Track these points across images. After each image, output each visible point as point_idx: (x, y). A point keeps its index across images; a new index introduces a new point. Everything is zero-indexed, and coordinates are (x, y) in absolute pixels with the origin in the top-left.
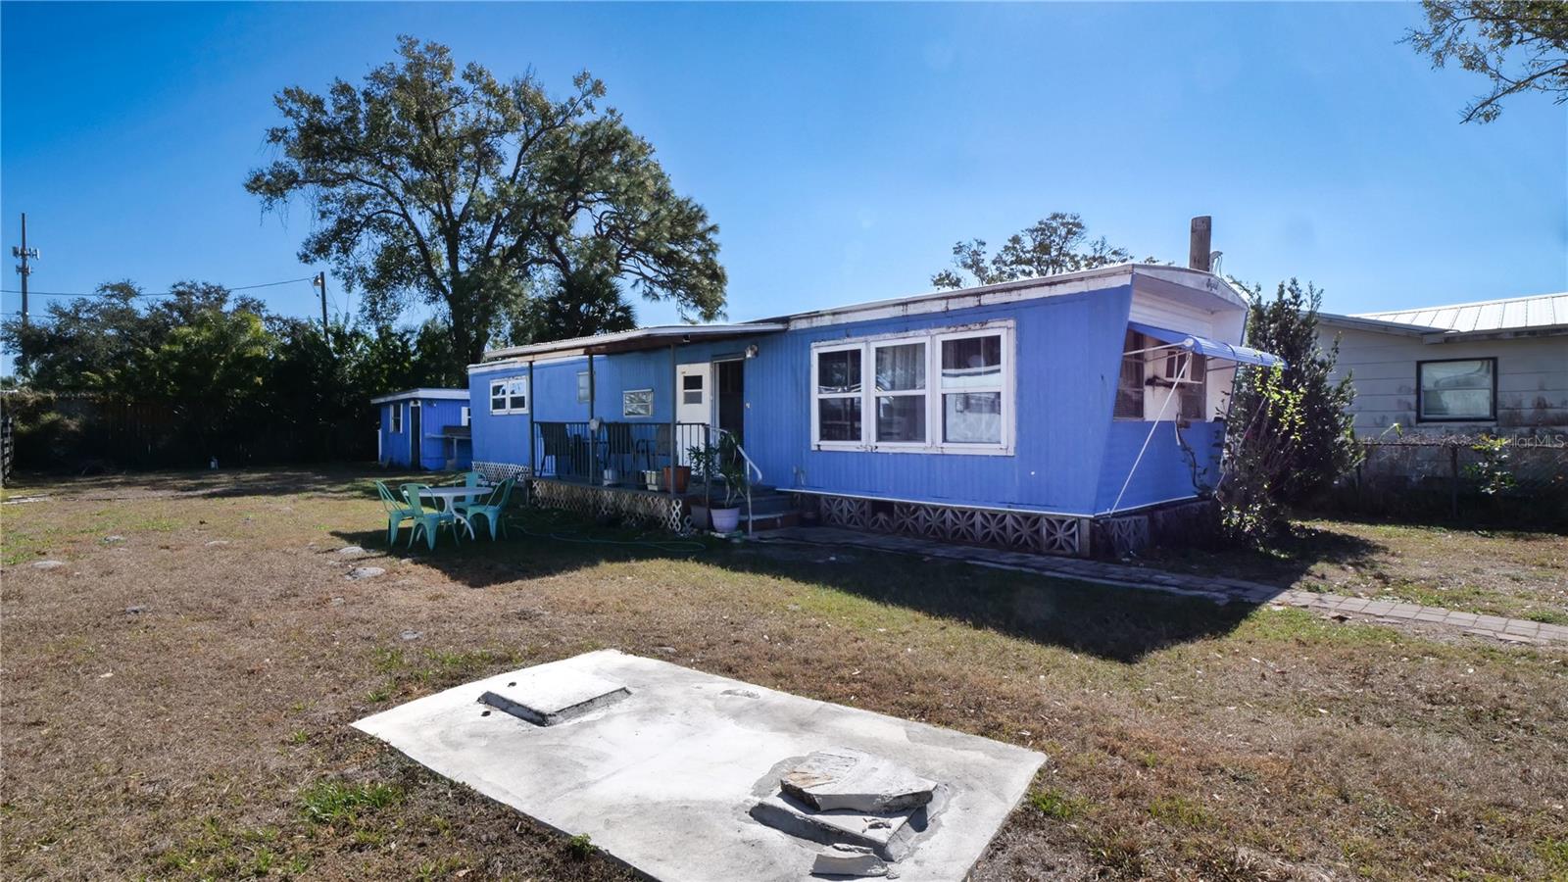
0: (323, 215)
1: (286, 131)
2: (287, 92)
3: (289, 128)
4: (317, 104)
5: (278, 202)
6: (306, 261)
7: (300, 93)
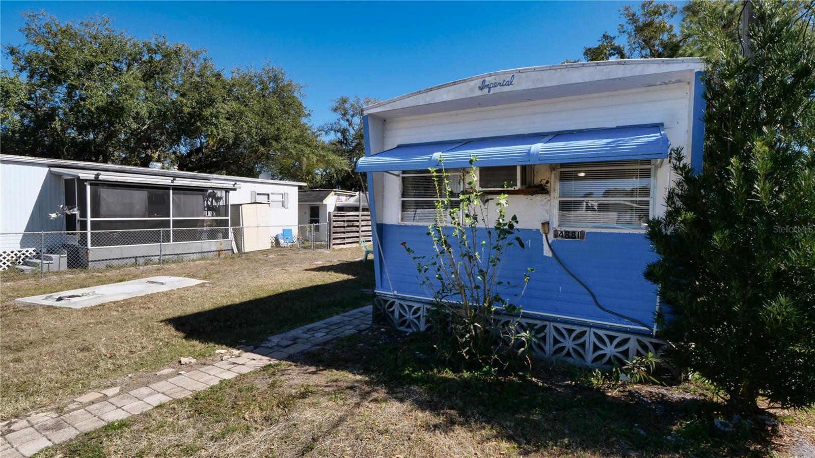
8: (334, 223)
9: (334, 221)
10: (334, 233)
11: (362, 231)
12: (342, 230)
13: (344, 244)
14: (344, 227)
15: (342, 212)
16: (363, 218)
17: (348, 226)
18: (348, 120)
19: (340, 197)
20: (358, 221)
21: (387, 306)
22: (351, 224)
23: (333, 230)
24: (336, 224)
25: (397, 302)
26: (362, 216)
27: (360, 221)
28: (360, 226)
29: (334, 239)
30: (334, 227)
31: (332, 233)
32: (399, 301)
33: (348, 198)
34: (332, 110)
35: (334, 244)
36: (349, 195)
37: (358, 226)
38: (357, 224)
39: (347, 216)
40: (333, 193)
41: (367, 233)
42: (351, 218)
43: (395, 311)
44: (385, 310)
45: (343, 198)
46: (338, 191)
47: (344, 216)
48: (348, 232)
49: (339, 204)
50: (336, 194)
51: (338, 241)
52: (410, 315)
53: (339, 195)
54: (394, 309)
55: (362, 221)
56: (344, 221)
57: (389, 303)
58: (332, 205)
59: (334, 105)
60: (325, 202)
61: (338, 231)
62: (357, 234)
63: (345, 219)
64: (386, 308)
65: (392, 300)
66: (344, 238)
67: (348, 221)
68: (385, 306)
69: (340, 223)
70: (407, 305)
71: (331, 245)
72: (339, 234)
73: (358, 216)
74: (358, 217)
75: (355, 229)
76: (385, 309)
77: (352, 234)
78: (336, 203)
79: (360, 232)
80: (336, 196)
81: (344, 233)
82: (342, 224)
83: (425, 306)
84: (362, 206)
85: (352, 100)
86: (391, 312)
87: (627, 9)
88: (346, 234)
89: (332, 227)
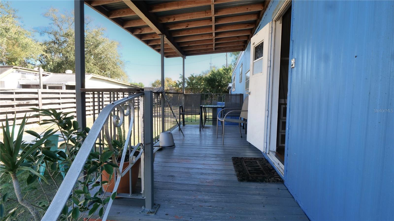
17: (19, 105)
19: (27, 75)
27: (40, 99)
38: (36, 102)
42: (25, 96)
50: (19, 72)
53: (24, 73)
55: (43, 98)
73: (36, 93)
74: (36, 95)
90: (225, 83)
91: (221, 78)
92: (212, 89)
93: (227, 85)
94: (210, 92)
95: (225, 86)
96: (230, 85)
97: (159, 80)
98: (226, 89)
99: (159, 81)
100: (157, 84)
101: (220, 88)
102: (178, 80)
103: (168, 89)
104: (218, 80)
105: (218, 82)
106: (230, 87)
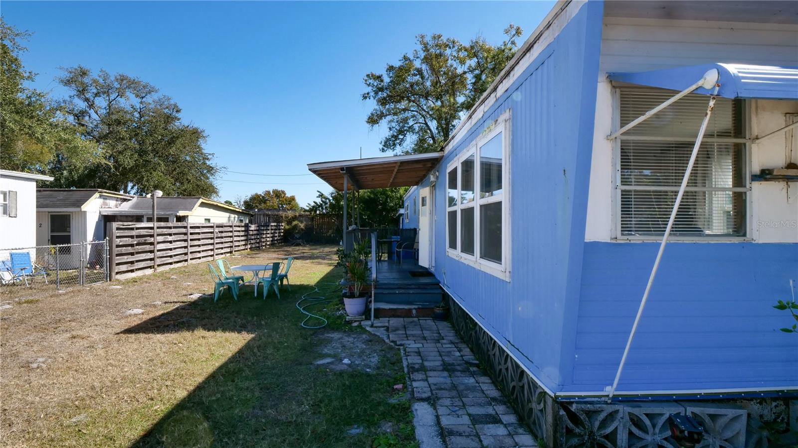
0: (390, 129)
1: (368, 94)
2: (368, 76)
3: (370, 92)
4: (379, 78)
5: (376, 126)
6: (383, 151)
7: (372, 75)
8: (118, 240)
9: (118, 237)
10: (117, 255)
11: (159, 251)
12: (130, 250)
13: (132, 271)
14: (132, 245)
15: (130, 223)
16: (160, 231)
17: (138, 244)
18: (87, 100)
19: (108, 201)
20: (152, 236)
21: (597, 424)
22: (142, 240)
23: (116, 250)
24: (121, 241)
25: (624, 410)
26: (158, 228)
27: (155, 235)
28: (156, 243)
29: (118, 264)
30: (118, 246)
31: (114, 254)
32: (628, 409)
33: (119, 202)
34: (62, 81)
35: (117, 273)
36: (121, 199)
37: (152, 244)
38: (152, 240)
39: (137, 229)
40: (97, 195)
41: (164, 252)
42: (143, 232)
43: (619, 432)
44: (591, 434)
45: (112, 203)
46: (106, 192)
47: (132, 229)
48: (138, 253)
49: (107, 212)
50: (101, 197)
51: (123, 268)
52: (654, 434)
53: (105, 198)
54: (616, 428)
55: (158, 235)
56: (132, 237)
57: (602, 416)
58: (96, 212)
59: (65, 75)
60: (84, 208)
61: (123, 252)
62: (151, 256)
63: (134, 233)
64: (595, 430)
65: (610, 409)
66: (132, 263)
67: (138, 237)
68: (592, 425)
69: (127, 239)
70: (647, 415)
71: (113, 274)
72: (126, 257)
73: (152, 228)
74: (152, 231)
75: (148, 247)
76: (592, 432)
77: (144, 255)
78: (101, 210)
79: (156, 251)
80: (101, 200)
81: (132, 254)
82: (129, 241)
83: (688, 408)
84: (157, 214)
85: (95, 74)
86: (606, 437)
87: (423, 37)
88: (136, 256)
89: (114, 246)
90: (393, 207)
91: (387, 199)
92: (371, 216)
93: (397, 211)
94: (368, 220)
95: (393, 210)
96: (402, 211)
97: (260, 195)
98: (395, 215)
99: (259, 197)
100: (256, 203)
101: (384, 213)
102: (315, 201)
103: (296, 216)
104: (381, 202)
105: (381, 204)
106: (401, 215)
